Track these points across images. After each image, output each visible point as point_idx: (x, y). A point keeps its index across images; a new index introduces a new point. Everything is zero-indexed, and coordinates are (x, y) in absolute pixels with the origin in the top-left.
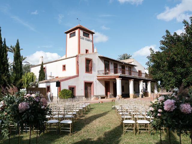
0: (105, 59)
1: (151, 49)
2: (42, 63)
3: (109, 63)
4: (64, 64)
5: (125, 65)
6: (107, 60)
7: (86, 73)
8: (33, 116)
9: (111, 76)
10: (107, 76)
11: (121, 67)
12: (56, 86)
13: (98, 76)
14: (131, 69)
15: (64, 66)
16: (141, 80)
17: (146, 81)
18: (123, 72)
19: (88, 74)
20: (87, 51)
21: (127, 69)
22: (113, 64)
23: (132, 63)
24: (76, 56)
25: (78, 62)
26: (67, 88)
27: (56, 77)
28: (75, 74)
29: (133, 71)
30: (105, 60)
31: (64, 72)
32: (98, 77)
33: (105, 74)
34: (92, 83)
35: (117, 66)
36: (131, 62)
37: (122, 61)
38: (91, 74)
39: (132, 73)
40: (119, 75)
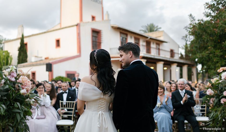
0: (121, 31)
1: (191, 15)
2: (23, 36)
3: (127, 36)
4: (57, 38)
5: (150, 40)
6: (124, 32)
8: (3, 106)
11: (145, 44)
12: (47, 70)
14: (159, 46)
15: (58, 42)
16: (173, 62)
17: (180, 65)
18: (148, 51)
20: (93, 18)
21: (153, 46)
22: (133, 38)
24: (77, 25)
25: (79, 35)
26: (64, 75)
27: (46, 59)
28: (75, 53)
29: (162, 50)
30: (120, 33)
31: (58, 49)
35: (139, 41)
36: (160, 37)
37: (146, 35)
39: (161, 52)
40: (143, 55)
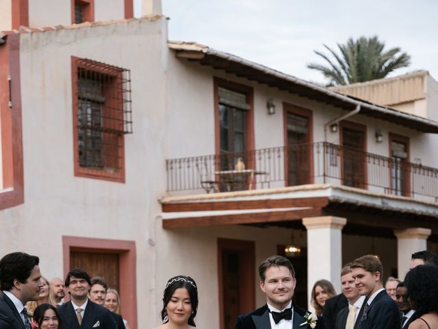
0: (222, 74)
3: (249, 100)
5: (364, 120)
6: (233, 78)
7: (77, 174)
9: (266, 204)
10: (239, 205)
11: (335, 139)
13: (167, 200)
14: (406, 150)
18: (354, 175)
19: (95, 187)
21: (377, 147)
22: (279, 111)
23: (419, 111)
30: (219, 83)
32: (166, 207)
33: (223, 189)
34: (125, 252)
35: (309, 125)
36: (412, 102)
37: (343, 91)
38: (115, 185)
39: (416, 179)
40: (328, 194)
